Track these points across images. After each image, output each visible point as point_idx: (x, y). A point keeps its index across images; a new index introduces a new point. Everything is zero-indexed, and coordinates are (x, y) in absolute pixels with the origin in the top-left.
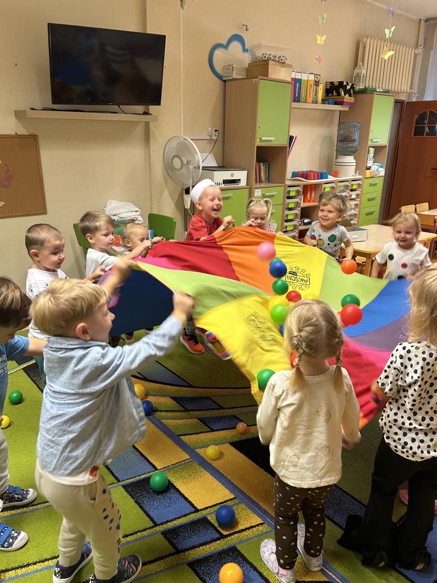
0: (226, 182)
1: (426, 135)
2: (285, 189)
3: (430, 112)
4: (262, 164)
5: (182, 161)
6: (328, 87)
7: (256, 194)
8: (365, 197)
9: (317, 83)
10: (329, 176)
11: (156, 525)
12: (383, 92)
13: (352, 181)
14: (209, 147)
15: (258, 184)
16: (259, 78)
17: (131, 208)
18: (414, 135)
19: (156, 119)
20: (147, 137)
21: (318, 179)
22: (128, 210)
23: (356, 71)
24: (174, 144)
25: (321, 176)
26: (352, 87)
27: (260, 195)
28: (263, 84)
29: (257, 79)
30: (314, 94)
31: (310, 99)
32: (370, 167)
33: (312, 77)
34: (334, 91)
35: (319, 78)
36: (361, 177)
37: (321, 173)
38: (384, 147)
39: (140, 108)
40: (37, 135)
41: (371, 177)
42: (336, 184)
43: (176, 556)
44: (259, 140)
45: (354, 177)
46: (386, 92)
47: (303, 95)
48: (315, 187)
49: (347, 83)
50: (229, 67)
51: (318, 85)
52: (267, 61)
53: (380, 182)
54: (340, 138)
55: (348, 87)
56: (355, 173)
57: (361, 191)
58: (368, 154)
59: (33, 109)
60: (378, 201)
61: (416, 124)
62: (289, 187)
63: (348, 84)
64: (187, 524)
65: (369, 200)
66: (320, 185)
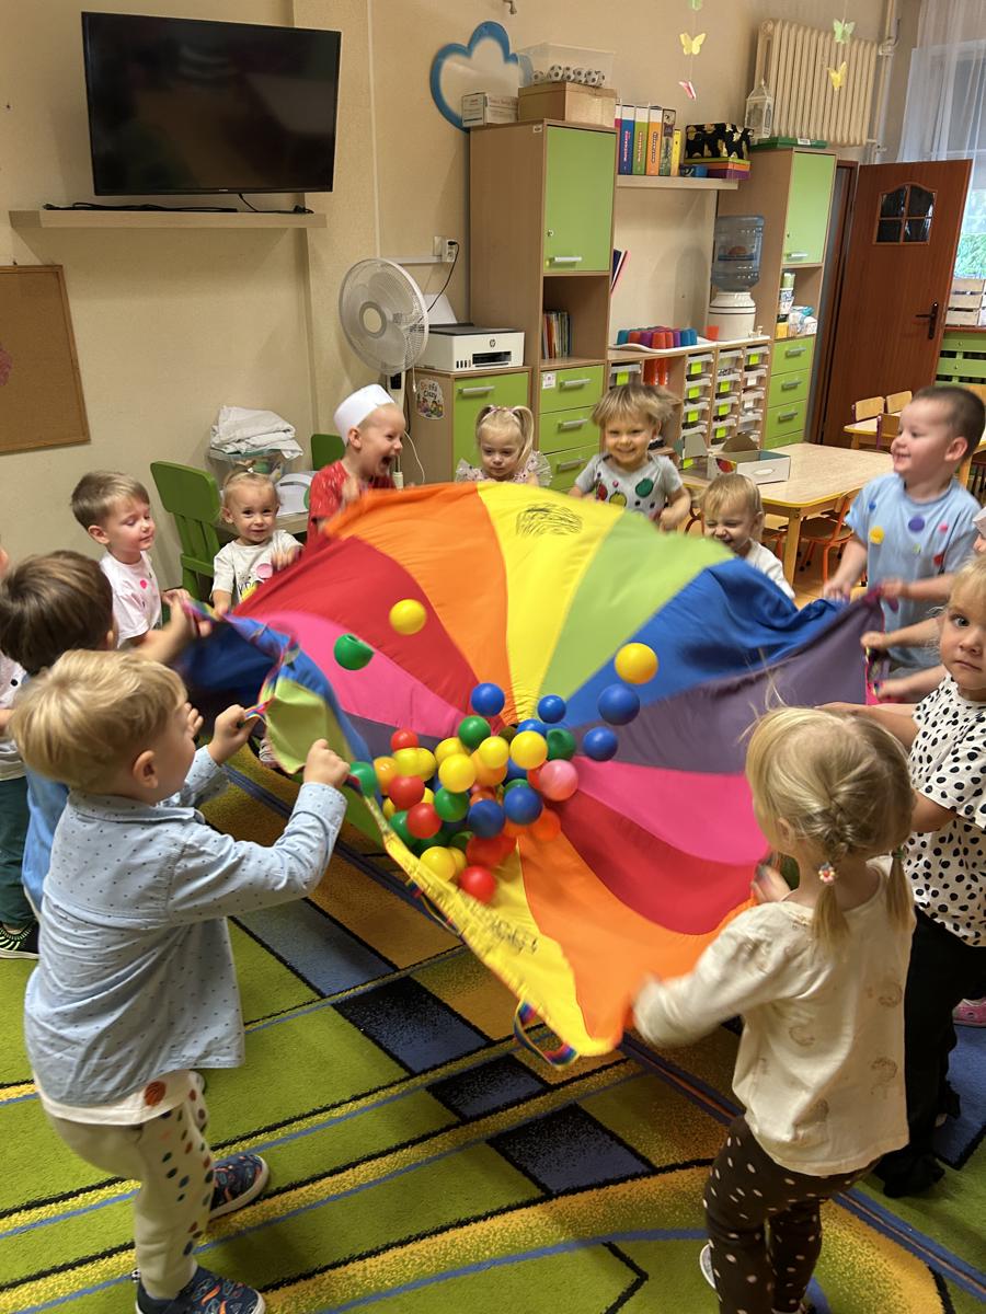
0: (478, 359)
1: (904, 241)
2: (606, 371)
3: (913, 188)
4: (553, 316)
5: (383, 316)
6: (692, 137)
7: (544, 383)
8: (777, 383)
9: (668, 130)
10: (699, 339)
11: (413, 1075)
12: (811, 146)
13: (749, 347)
14: (437, 280)
15: (547, 360)
16: (546, 123)
17: (276, 423)
18: (878, 241)
19: (322, 222)
20: (302, 263)
21: (675, 347)
22: (268, 429)
23: (752, 99)
24: (363, 278)
25: (681, 338)
26: (745, 136)
27: (554, 385)
28: (553, 136)
29: (540, 126)
30: (663, 155)
31: (654, 168)
32: (787, 315)
33: (657, 117)
34: (706, 147)
35: (672, 118)
36: (768, 338)
37: (682, 333)
38: (817, 269)
39: (284, 199)
40: (61, 266)
41: (788, 339)
42: (715, 357)
43: (461, 1127)
44: (548, 263)
45: (751, 340)
46: (819, 146)
47: (638, 159)
48: (671, 364)
49: (734, 127)
50: (478, 98)
51: (671, 135)
52: (562, 83)
53: (808, 349)
54: (722, 253)
55: (736, 137)
56: (755, 330)
57: (768, 371)
58: (782, 287)
59: (49, 207)
60: (804, 391)
61: (882, 216)
62: (614, 365)
63: (735, 131)
64: (476, 1069)
65: (785, 389)
66: (679, 359)
